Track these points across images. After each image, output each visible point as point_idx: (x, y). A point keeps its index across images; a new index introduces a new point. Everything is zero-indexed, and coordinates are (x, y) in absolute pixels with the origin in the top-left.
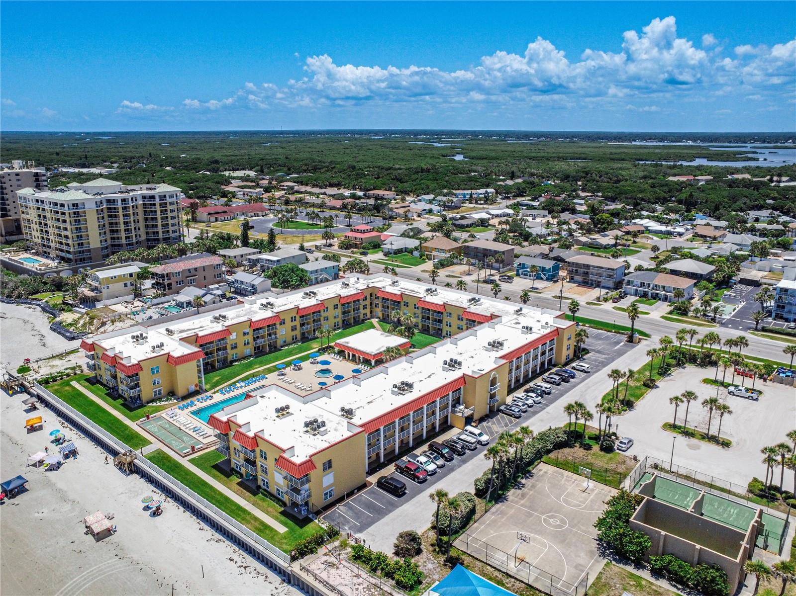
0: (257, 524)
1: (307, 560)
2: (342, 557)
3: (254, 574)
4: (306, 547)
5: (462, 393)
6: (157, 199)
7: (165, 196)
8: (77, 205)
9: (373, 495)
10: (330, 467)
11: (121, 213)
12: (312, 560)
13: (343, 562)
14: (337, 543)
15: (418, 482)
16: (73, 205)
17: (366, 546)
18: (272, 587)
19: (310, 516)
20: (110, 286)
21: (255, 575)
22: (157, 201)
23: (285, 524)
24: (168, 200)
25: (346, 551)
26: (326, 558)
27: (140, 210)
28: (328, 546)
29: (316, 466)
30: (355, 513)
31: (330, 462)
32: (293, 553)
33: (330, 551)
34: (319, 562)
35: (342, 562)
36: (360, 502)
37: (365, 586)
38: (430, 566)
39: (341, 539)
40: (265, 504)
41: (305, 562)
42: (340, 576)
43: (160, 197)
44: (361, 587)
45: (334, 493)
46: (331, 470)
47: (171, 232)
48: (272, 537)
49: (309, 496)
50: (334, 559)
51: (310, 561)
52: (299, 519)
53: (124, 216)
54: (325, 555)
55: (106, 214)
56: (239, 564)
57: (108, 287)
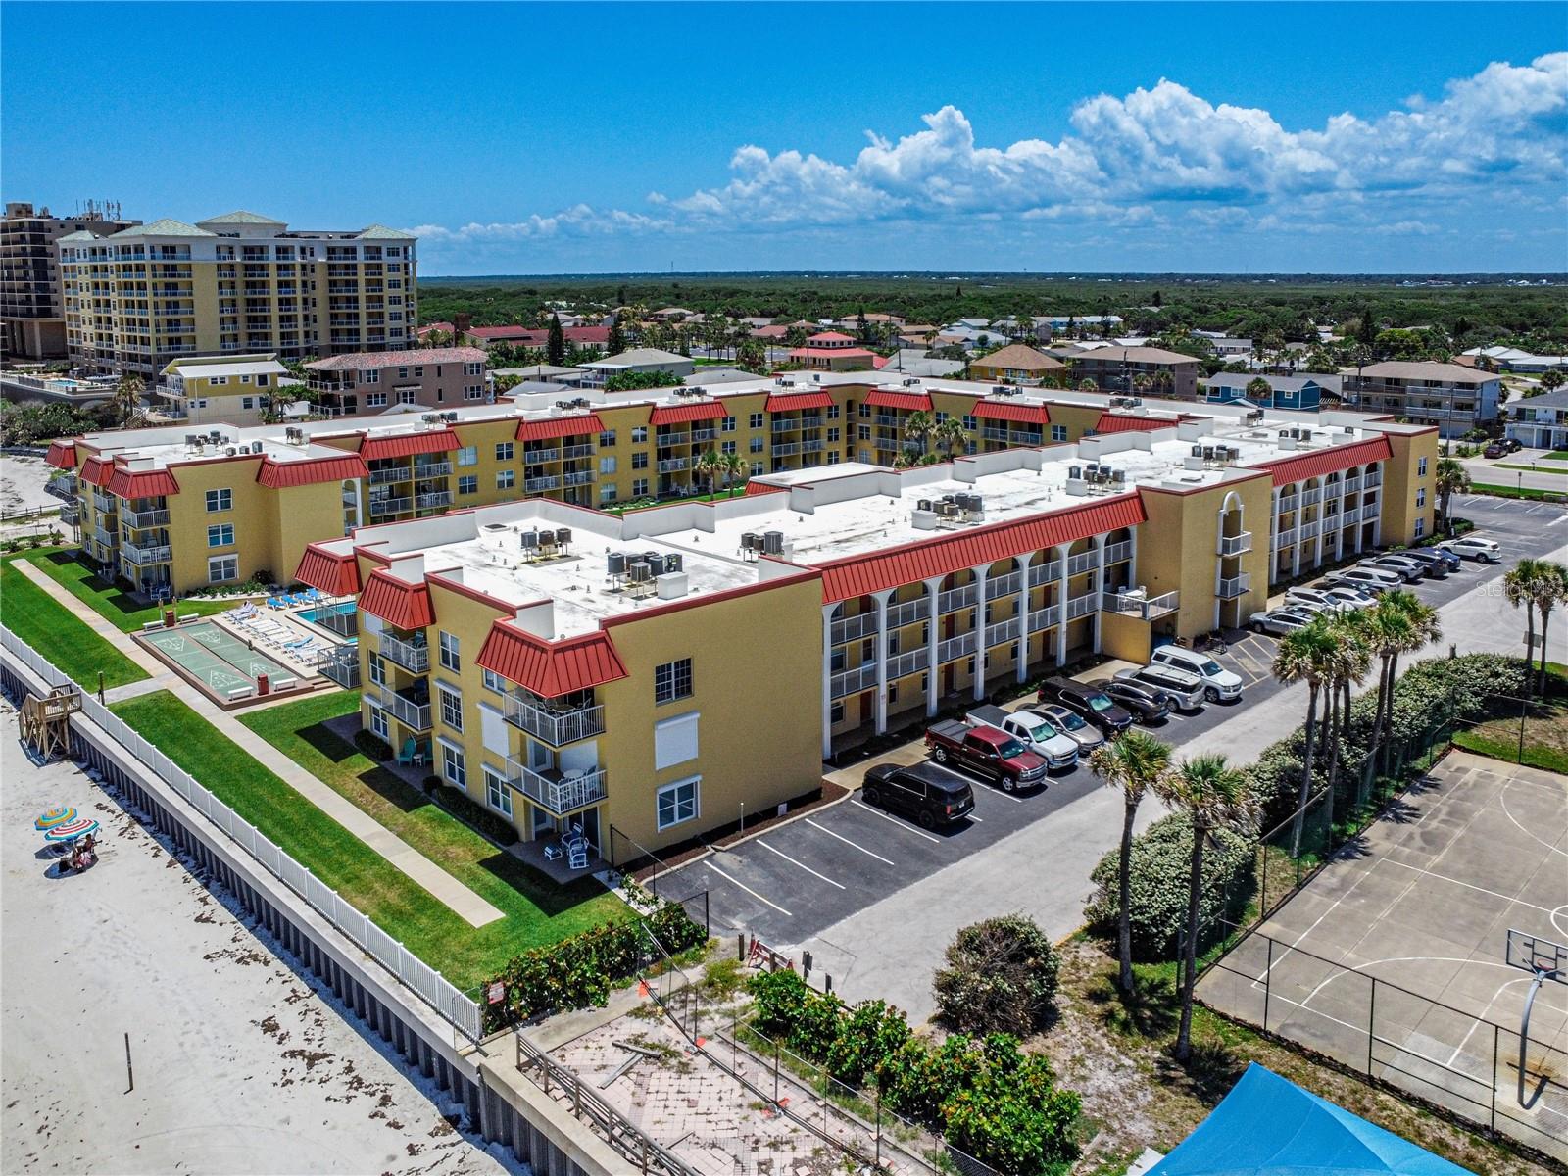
0: (393, 896)
1: (559, 1029)
2: (706, 1026)
3: (338, 1087)
4: (555, 972)
5: (1134, 551)
6: (360, 255)
7: (379, 250)
8: (173, 249)
9: (846, 826)
10: (685, 689)
11: (274, 278)
12: (576, 1030)
13: (712, 1047)
14: (694, 975)
15: (1015, 792)
16: (165, 249)
17: (816, 980)
18: (397, 1142)
19: (601, 877)
20: (210, 401)
21: (343, 1091)
22: (361, 258)
23: (496, 898)
24: (386, 260)
25: (726, 1006)
26: (637, 1026)
27: (320, 278)
28: (653, 984)
29: (628, 666)
30: (777, 876)
31: (684, 667)
32: (496, 993)
33: (661, 1001)
34: (606, 1042)
35: (707, 1046)
36: (796, 845)
37: (804, 1151)
38: (1103, 1079)
39: (712, 960)
40: (442, 836)
41: (545, 1036)
42: (691, 1103)
43: (367, 249)
44: (783, 1158)
45: (698, 802)
46: (685, 702)
47: (387, 332)
48: (436, 943)
49: (600, 793)
50: (674, 1033)
51: (566, 1036)
52: (555, 884)
53: (280, 284)
54: (638, 1013)
55: (240, 279)
56: (296, 1043)
57: (203, 404)
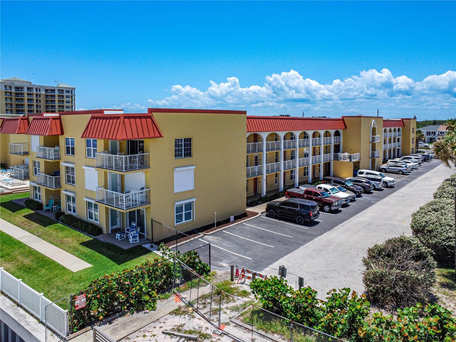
0: (27, 261)
1: (124, 325)
2: (224, 318)
4: (122, 287)
5: (342, 140)
7: (63, 91)
9: (262, 225)
10: (188, 154)
11: (26, 97)
12: (137, 325)
13: (231, 330)
14: (206, 290)
19: (147, 246)
22: (57, 93)
23: (86, 258)
24: (65, 94)
25: (231, 305)
26: (178, 320)
27: (43, 99)
28: (183, 295)
29: (163, 134)
30: (238, 244)
31: (188, 142)
32: (81, 302)
33: (190, 304)
34: (157, 331)
35: (227, 329)
39: (215, 282)
41: (114, 331)
43: (59, 90)
45: (194, 212)
46: (188, 159)
50: (203, 323)
51: (130, 329)
52: (122, 250)
54: (177, 312)
55: (14, 97)
